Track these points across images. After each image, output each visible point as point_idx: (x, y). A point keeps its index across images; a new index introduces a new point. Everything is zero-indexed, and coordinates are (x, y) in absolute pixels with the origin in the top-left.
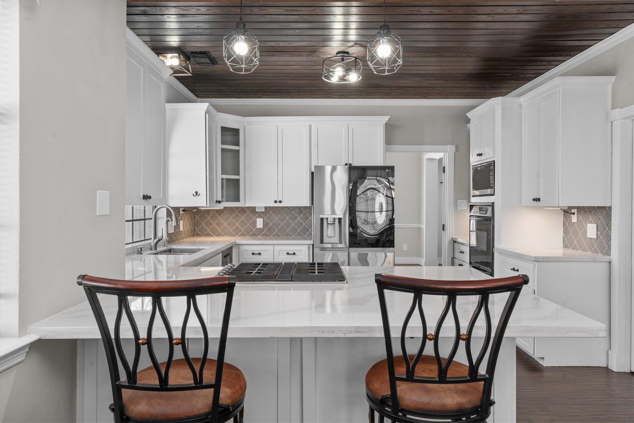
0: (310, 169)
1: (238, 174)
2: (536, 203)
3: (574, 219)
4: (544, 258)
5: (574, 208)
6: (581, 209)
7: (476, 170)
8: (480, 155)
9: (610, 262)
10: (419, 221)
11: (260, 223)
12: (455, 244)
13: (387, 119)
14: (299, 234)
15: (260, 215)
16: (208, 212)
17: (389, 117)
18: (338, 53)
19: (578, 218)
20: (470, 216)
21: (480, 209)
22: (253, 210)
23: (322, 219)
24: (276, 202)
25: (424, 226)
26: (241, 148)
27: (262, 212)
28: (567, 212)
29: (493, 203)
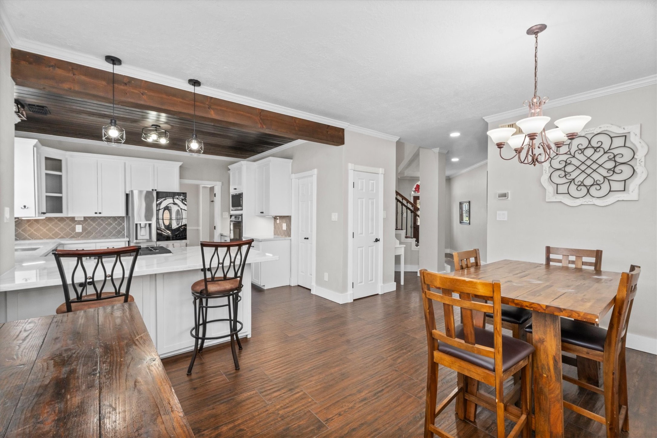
0: (125, 192)
1: (61, 192)
2: (262, 214)
3: (278, 221)
4: (265, 239)
5: (278, 216)
6: (280, 217)
7: (233, 196)
8: (236, 189)
9: (291, 240)
10: (198, 225)
11: (79, 228)
12: (222, 237)
13: (181, 164)
14: (114, 235)
15: (79, 223)
16: (37, 221)
17: (182, 163)
18: (152, 125)
19: (280, 221)
20: (231, 221)
21: (235, 217)
22: (72, 219)
23: (136, 225)
24: (96, 213)
25: (201, 228)
26: (63, 174)
27: (81, 221)
28: (275, 218)
29: (242, 214)
